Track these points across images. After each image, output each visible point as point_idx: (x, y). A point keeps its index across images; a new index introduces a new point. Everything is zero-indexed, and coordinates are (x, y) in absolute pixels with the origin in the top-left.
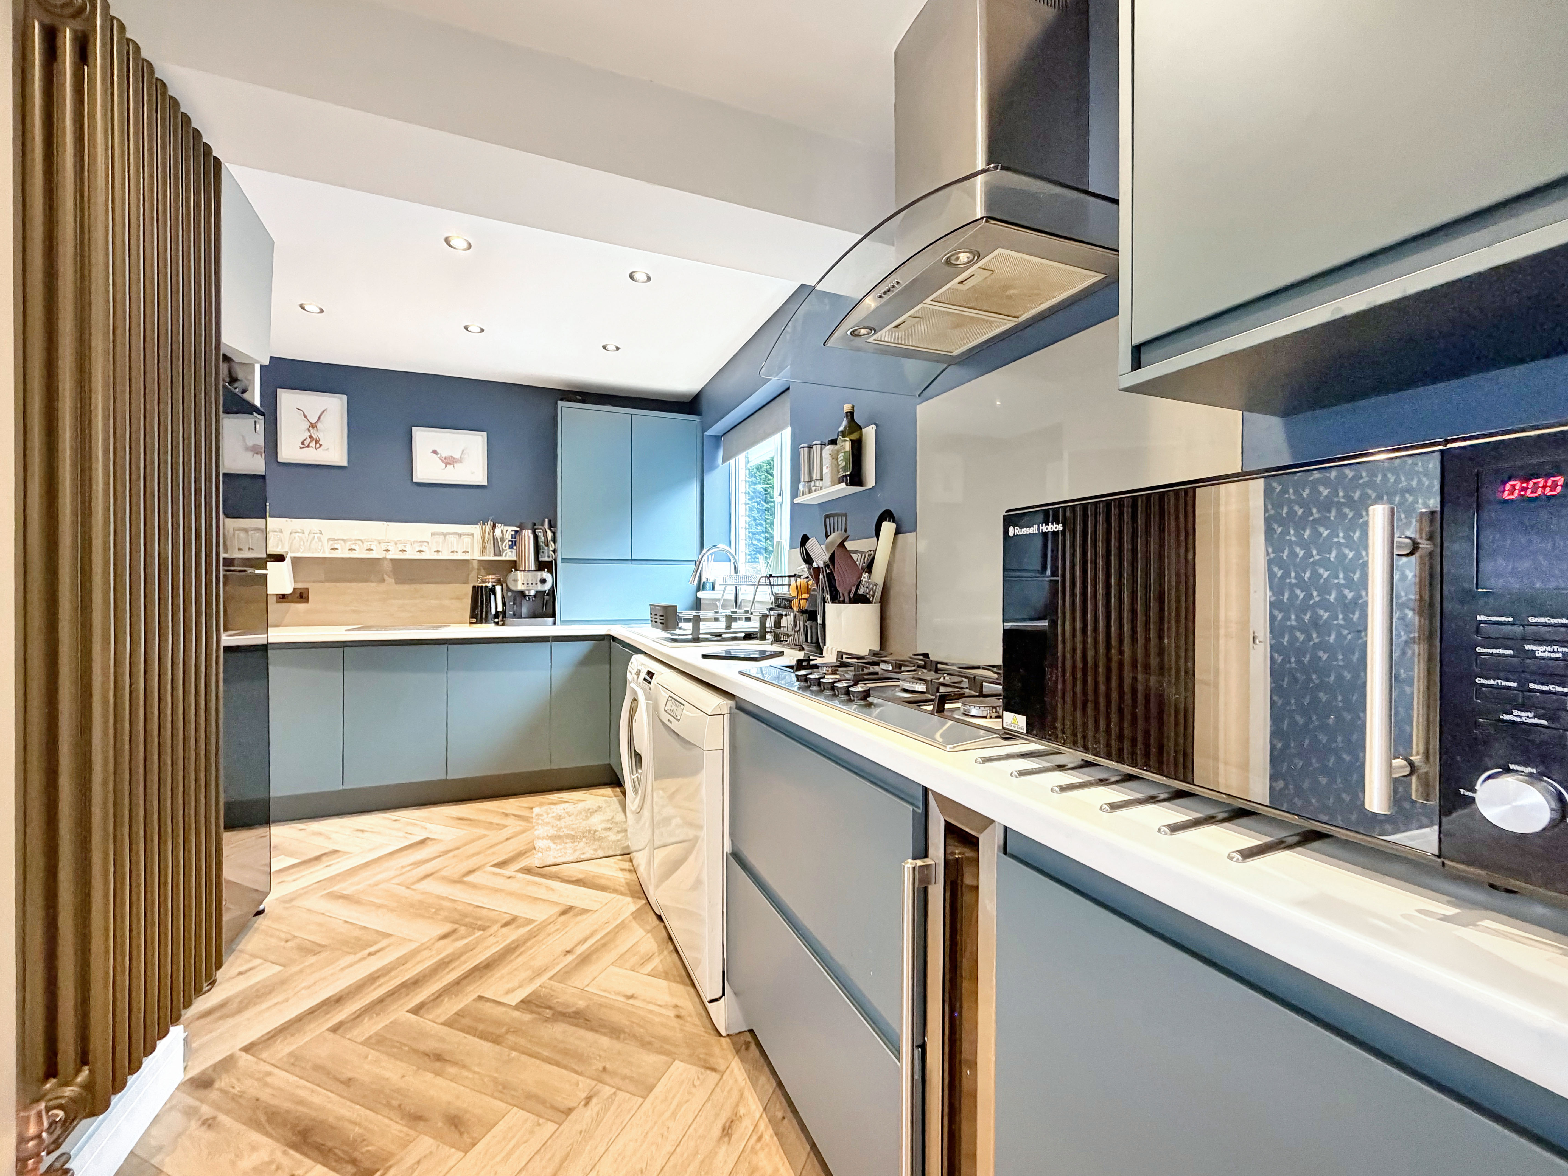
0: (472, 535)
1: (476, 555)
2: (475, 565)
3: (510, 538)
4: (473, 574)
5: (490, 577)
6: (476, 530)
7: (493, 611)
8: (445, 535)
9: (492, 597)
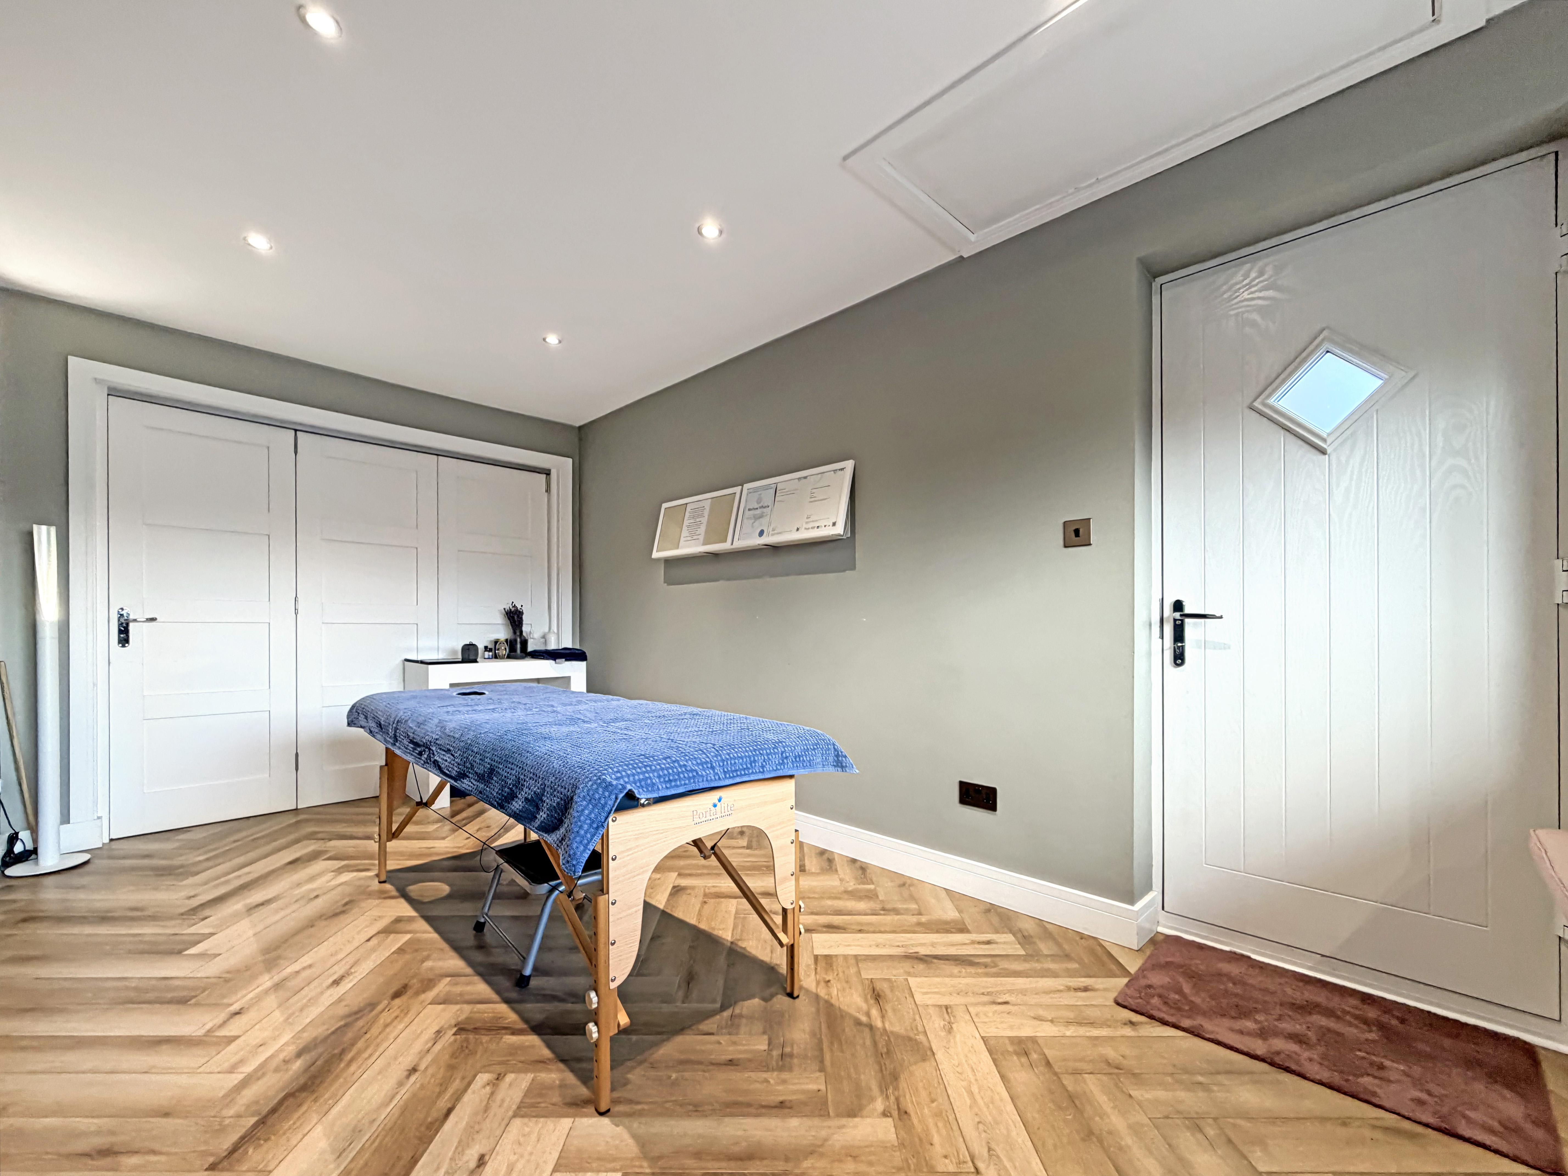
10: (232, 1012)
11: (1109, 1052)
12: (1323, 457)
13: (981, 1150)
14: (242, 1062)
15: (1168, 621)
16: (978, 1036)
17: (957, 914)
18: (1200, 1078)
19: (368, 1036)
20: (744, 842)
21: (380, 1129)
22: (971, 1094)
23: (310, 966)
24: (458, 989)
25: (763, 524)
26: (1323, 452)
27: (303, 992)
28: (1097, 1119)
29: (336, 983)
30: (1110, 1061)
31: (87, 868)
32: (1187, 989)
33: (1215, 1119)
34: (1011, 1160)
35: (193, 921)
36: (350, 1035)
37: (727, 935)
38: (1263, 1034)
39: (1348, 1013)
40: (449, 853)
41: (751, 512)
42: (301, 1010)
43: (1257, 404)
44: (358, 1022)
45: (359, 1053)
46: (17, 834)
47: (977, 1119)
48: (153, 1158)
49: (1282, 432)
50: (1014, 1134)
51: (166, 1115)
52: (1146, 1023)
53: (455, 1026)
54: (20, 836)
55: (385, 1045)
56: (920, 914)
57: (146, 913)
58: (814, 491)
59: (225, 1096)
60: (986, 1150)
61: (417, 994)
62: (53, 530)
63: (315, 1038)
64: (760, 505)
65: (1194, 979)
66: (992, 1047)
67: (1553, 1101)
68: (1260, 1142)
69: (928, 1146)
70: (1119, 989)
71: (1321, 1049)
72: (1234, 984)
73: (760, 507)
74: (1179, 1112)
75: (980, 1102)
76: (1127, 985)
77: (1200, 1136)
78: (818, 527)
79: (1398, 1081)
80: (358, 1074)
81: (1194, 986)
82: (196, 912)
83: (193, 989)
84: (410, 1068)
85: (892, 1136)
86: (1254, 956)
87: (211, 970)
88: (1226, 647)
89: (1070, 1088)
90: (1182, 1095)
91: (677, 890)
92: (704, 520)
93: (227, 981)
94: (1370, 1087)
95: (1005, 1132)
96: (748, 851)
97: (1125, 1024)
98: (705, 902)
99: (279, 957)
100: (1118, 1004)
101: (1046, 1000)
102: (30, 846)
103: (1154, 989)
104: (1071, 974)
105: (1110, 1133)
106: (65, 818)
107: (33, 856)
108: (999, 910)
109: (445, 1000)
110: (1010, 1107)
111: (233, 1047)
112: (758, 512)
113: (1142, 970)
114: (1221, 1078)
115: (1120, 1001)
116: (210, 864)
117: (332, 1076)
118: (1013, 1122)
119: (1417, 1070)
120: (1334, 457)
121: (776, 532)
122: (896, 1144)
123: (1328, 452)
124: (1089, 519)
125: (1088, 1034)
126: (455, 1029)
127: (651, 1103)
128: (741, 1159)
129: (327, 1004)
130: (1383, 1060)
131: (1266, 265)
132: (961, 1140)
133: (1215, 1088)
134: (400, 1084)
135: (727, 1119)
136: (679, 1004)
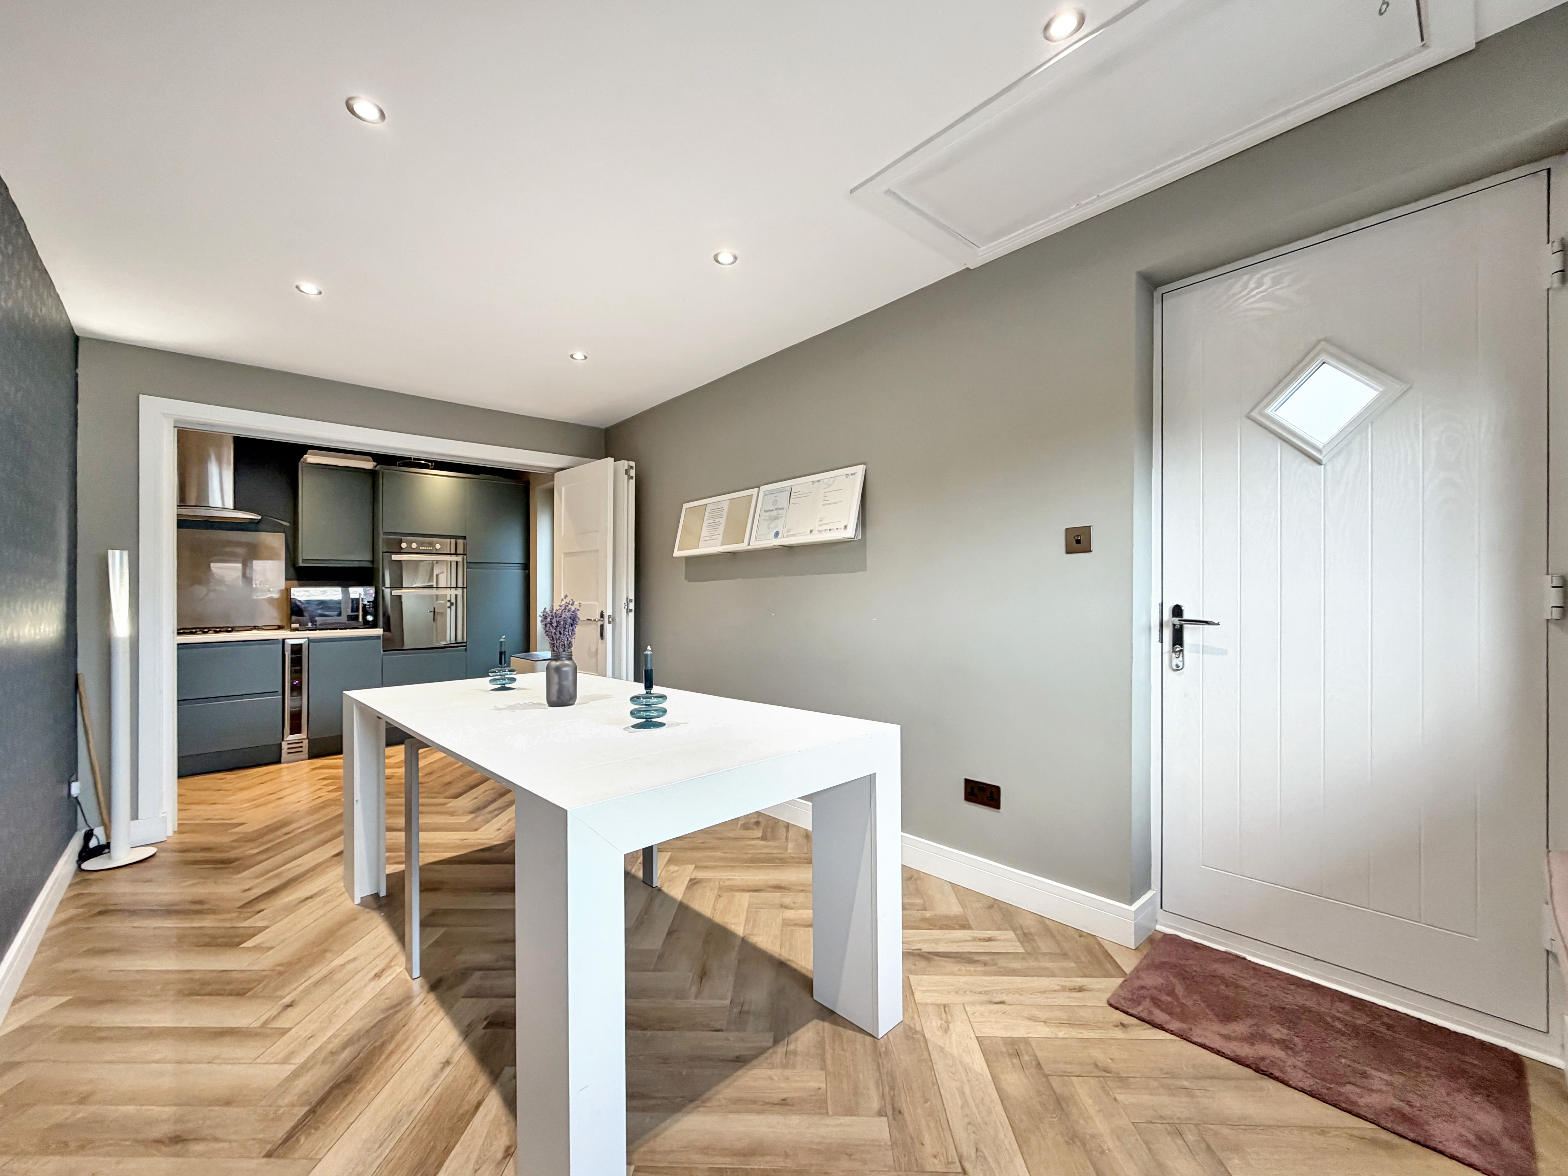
10: (286, 1004)
11: (1098, 1054)
12: (1319, 467)
13: (968, 1150)
14: (293, 1053)
15: (1167, 626)
16: (973, 1036)
17: (961, 909)
18: (1186, 1084)
19: (406, 1028)
20: (759, 833)
21: (417, 1120)
22: (962, 1094)
23: (354, 959)
24: (488, 983)
25: (779, 526)
26: (1319, 462)
27: (348, 985)
28: (1082, 1122)
29: (378, 976)
30: (1099, 1064)
31: (154, 861)
32: (1180, 990)
33: (1196, 1125)
34: (997, 1162)
35: (249, 915)
36: (390, 1027)
37: (739, 929)
38: (1251, 1039)
39: (1338, 1019)
40: (482, 844)
41: (767, 514)
42: (346, 1002)
43: (1254, 414)
44: (397, 1015)
45: (398, 1046)
46: (92, 830)
47: (967, 1120)
48: (218, 1146)
49: (1279, 442)
50: (1001, 1136)
51: (228, 1103)
52: (1137, 1025)
53: (486, 1019)
54: (95, 832)
55: (422, 1037)
56: (925, 909)
57: (206, 907)
58: (827, 494)
59: (281, 1085)
60: (974, 1151)
61: (450, 988)
62: (126, 554)
63: (359, 1030)
64: (776, 507)
65: (1187, 981)
66: (986, 1046)
67: (1533, 1114)
68: (1237, 1149)
69: (918, 1146)
70: (1113, 990)
71: (1306, 1056)
72: (1227, 986)
73: (776, 509)
74: (1161, 1117)
75: (971, 1102)
76: (1121, 986)
77: (1180, 1142)
78: (830, 530)
79: (1380, 1091)
80: (397, 1066)
81: (1186, 989)
82: (251, 905)
83: (249, 981)
84: (444, 1061)
85: (886, 1135)
86: (1249, 958)
87: (264, 962)
88: (1224, 652)
89: (1057, 1091)
90: (1166, 1100)
91: (694, 883)
92: (723, 521)
93: (281, 973)
94: (1351, 1096)
95: (992, 1132)
96: (762, 843)
97: (1117, 1026)
98: (720, 896)
99: (326, 951)
100: (1111, 1005)
101: (1041, 1000)
102: (103, 842)
103: (1148, 990)
104: (1066, 973)
105: (1093, 1136)
106: (135, 816)
107: (107, 851)
108: (1002, 905)
109: (476, 994)
110: (999, 1108)
111: (286, 1038)
112: (774, 513)
113: (1137, 970)
114: (1204, 1084)
115: (1112, 1002)
116: (264, 857)
117: (375, 1068)
118: (1001, 1124)
119: (1398, 1080)
120: (1329, 467)
121: (790, 533)
122: (890, 1144)
123: (1324, 462)
124: (1090, 527)
125: (1080, 1036)
126: (485, 1023)
127: (663, 1098)
128: (744, 1155)
129: (370, 996)
130: (1366, 1068)
131: (1265, 275)
132: (951, 1139)
133: (1198, 1093)
134: (436, 1076)
135: (731, 1116)
136: (692, 1000)
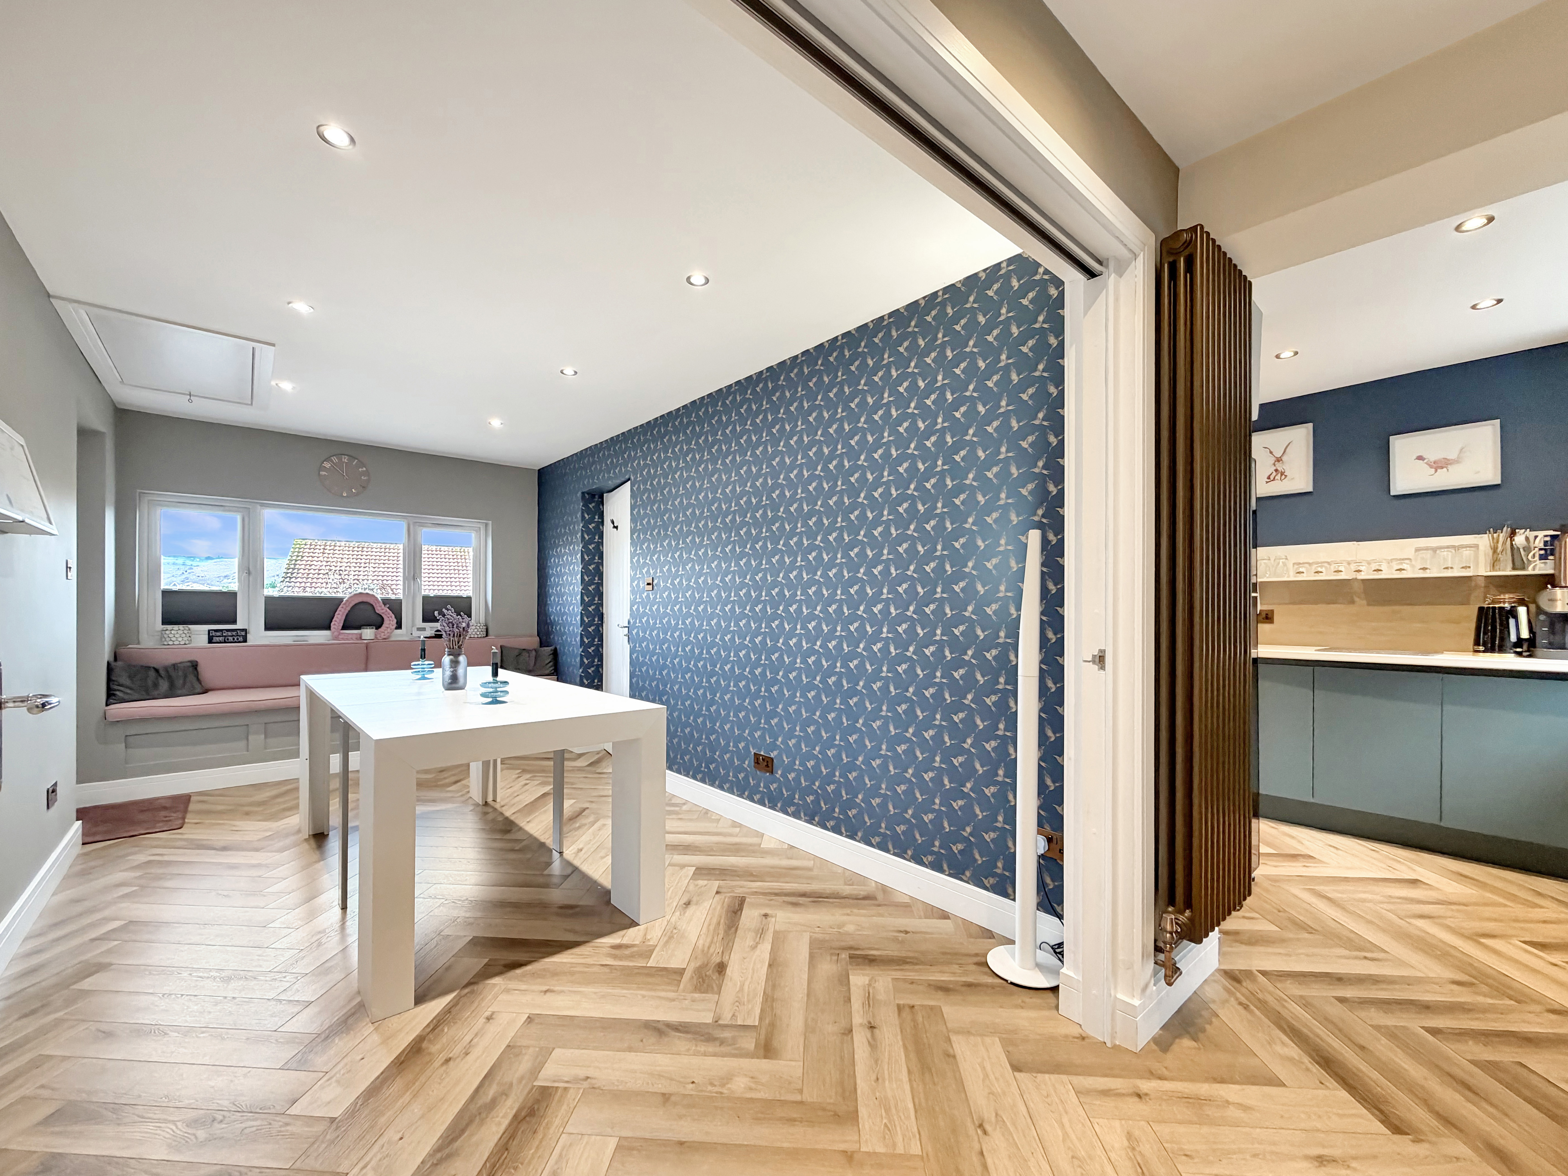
0: (1476, 546)
1: (1484, 570)
2: (1482, 583)
3: (1542, 546)
4: (1478, 594)
5: (1507, 596)
6: (1483, 541)
7: (1513, 638)
8: (1434, 550)
9: (1512, 622)
